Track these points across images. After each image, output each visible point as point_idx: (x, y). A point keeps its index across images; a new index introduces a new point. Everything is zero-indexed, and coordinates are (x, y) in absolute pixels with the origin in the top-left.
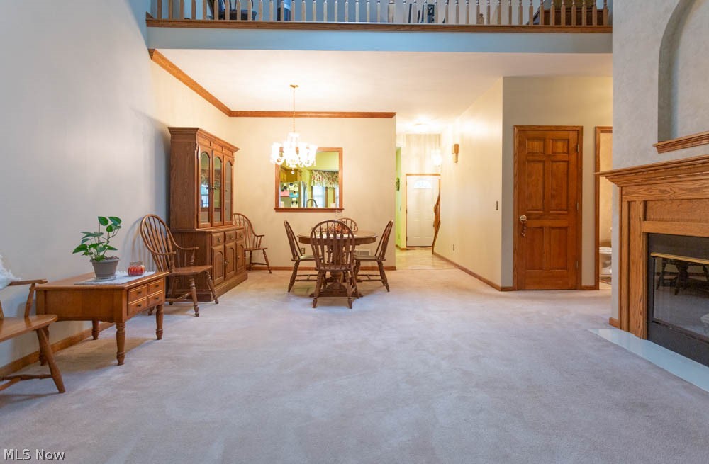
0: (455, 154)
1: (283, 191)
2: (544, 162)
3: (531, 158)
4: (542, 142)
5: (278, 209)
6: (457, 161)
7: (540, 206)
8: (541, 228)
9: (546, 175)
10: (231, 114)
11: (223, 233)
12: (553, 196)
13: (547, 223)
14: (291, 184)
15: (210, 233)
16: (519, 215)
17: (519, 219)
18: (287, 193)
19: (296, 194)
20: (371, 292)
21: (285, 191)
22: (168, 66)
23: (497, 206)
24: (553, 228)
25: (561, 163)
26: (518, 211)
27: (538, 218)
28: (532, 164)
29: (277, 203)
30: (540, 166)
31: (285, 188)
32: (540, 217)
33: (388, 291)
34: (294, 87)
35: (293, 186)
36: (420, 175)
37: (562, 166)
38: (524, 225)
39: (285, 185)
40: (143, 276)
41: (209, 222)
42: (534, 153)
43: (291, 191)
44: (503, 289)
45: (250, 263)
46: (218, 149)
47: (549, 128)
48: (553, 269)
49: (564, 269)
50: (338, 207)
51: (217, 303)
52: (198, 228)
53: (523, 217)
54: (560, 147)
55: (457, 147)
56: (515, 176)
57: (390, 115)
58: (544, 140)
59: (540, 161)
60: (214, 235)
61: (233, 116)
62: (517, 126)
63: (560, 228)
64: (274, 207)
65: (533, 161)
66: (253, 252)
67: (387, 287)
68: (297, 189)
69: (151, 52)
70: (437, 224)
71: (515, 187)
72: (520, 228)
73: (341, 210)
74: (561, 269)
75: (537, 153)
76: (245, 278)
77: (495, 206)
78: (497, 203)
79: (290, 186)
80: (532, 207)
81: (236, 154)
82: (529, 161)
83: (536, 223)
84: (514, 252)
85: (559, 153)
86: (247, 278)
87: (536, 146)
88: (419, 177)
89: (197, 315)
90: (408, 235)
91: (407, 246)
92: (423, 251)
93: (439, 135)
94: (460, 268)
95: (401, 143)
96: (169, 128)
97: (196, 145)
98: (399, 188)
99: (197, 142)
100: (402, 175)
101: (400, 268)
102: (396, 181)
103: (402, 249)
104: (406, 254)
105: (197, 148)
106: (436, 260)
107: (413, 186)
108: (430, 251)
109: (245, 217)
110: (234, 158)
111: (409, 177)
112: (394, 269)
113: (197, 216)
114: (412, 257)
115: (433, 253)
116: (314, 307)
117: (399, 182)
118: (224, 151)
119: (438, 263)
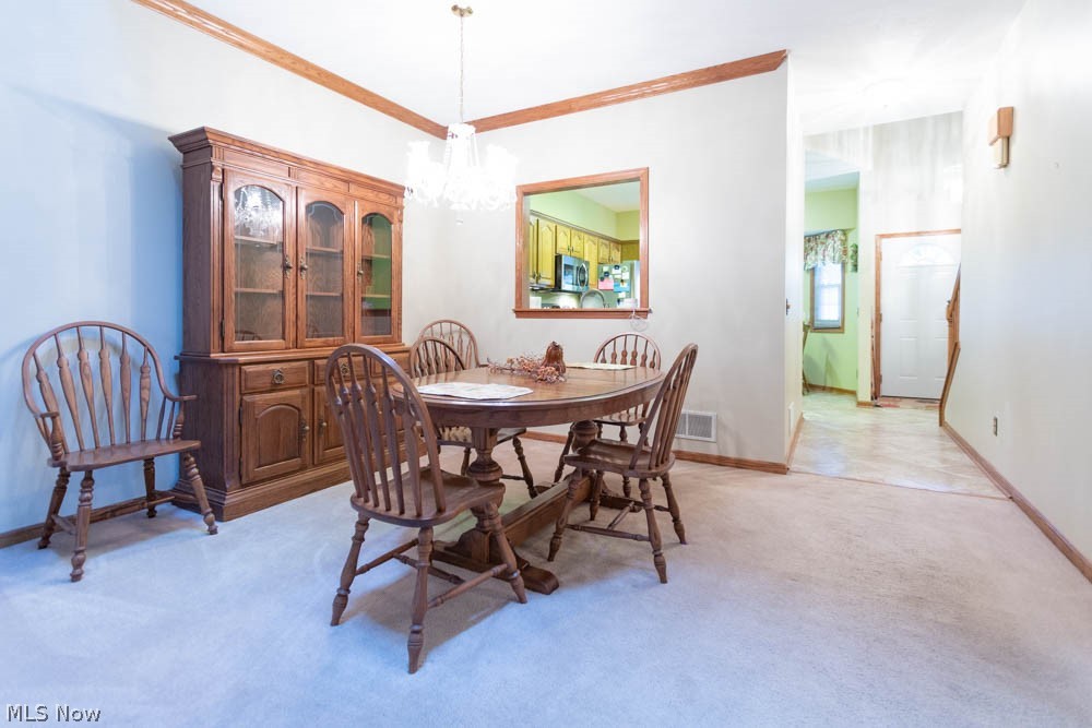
0: (1000, 142)
1: (602, 280)
5: (522, 312)
6: (1005, 165)
14: (617, 267)
15: (234, 364)
18: (609, 284)
19: (625, 285)
21: (606, 280)
29: (520, 299)
31: (607, 274)
33: (663, 580)
34: (461, 12)
35: (619, 271)
36: (918, 234)
39: (605, 269)
41: (284, 338)
43: (615, 280)
46: (327, 184)
50: (639, 306)
51: (213, 531)
52: (223, 352)
55: (1006, 116)
57: (770, 63)
60: (249, 369)
64: (514, 307)
68: (626, 276)
70: (955, 349)
73: (644, 313)
79: (614, 271)
88: (914, 239)
89: (76, 578)
90: (884, 371)
91: (875, 396)
92: (919, 412)
93: (960, 114)
94: (1014, 498)
95: (857, 160)
96: (170, 139)
97: (212, 168)
98: (855, 267)
99: (216, 162)
100: (865, 239)
101: (804, 468)
102: (850, 253)
103: (861, 404)
104: (865, 417)
105: (217, 176)
106: (943, 450)
107: (900, 259)
108: (936, 415)
109: (461, 326)
110: (401, 208)
111: (884, 241)
112: (779, 469)
113: (221, 326)
114: (876, 429)
115: (942, 422)
116: (336, 622)
117: (856, 252)
118: (354, 189)
119: (944, 461)
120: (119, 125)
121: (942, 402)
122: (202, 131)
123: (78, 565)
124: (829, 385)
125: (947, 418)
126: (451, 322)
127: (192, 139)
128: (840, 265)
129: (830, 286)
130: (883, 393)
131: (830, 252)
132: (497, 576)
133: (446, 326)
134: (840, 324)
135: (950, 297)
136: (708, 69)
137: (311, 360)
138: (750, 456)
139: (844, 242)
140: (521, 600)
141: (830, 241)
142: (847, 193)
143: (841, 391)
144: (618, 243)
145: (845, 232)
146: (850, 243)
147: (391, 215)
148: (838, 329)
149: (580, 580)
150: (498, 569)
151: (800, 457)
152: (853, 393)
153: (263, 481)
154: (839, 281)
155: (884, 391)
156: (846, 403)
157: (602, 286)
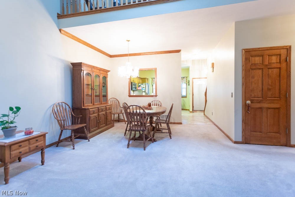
0: (212, 68)
1: (139, 87)
2: (262, 69)
3: (254, 67)
4: (261, 58)
5: (130, 96)
6: (213, 72)
7: (260, 95)
8: (261, 108)
9: (264, 77)
10: (111, 56)
11: (97, 108)
12: (269, 89)
13: (265, 105)
14: (142, 84)
15: (88, 109)
16: (246, 100)
17: (246, 103)
18: (140, 88)
19: (144, 88)
20: (162, 138)
22: (71, 37)
23: (232, 95)
24: (269, 108)
25: (275, 69)
26: (245, 98)
27: (259, 102)
28: (255, 71)
29: (129, 93)
30: (260, 71)
31: (140, 86)
32: (260, 102)
33: (171, 138)
34: (129, 41)
36: (199, 78)
37: (276, 71)
38: (249, 106)
39: (140, 85)
40: (32, 135)
41: (92, 103)
42: (255, 64)
43: (142, 87)
44: (236, 142)
45: (119, 119)
46: (97, 71)
47: (267, 49)
48: (270, 132)
49: (277, 133)
50: (155, 95)
51: (89, 141)
52: (84, 106)
53: (248, 102)
54: (274, 59)
55: (213, 64)
56: (243, 78)
57: (179, 51)
58: (262, 56)
59: (260, 69)
60: (90, 110)
61: (112, 57)
62: (244, 49)
63: (274, 108)
64: (128, 95)
65: (255, 69)
66: (119, 114)
67: (170, 137)
68: (144, 86)
69: (60, 30)
70: (206, 101)
71: (243, 84)
72: (247, 108)
73: (156, 96)
74: (275, 133)
75: (257, 64)
76: (113, 126)
77: (231, 95)
78: (232, 93)
79: (142, 85)
80: (255, 96)
81: (109, 73)
82: (252, 69)
83: (258, 105)
84: (243, 122)
85: (274, 63)
86: (114, 126)
87: (258, 60)
88: (199, 79)
89: (74, 149)
90: (194, 105)
91: (193, 110)
92: (200, 113)
93: (206, 59)
94: (215, 125)
95: (189, 64)
96: (71, 63)
97: (82, 70)
98: (189, 85)
99: (82, 69)
100: (190, 79)
101: (184, 123)
102: (188, 81)
103: (190, 112)
104: (191, 114)
105: (82, 71)
106: (204, 119)
107: (196, 83)
108: (203, 113)
109: (116, 99)
110: (107, 75)
111: (194, 79)
112: (181, 123)
113: (83, 101)
114: (193, 116)
115: (204, 114)
116: (128, 148)
117: (189, 82)
118: (101, 72)
119: (205, 120)
120: (62, 61)
121: (204, 110)
122: (81, 63)
123: (74, 146)
124: (184, 108)
125: (205, 114)
126: (114, 98)
127: (77, 64)
128: (186, 84)
129: (184, 88)
130: (194, 110)
131: (184, 81)
132: (149, 141)
133: (113, 99)
134: (186, 96)
135: (205, 91)
136: (168, 51)
137: (98, 108)
138: (176, 122)
139: (187, 79)
140: (153, 143)
141: (184, 79)
142: (187, 70)
143: (186, 110)
144: (141, 78)
145: (187, 77)
146: (188, 80)
147: (106, 76)
148: (186, 97)
149: (159, 140)
150: (148, 139)
151: (183, 121)
152: (189, 110)
153: (93, 131)
154: (186, 87)
155: (194, 109)
156: (188, 112)
157: (139, 88)
